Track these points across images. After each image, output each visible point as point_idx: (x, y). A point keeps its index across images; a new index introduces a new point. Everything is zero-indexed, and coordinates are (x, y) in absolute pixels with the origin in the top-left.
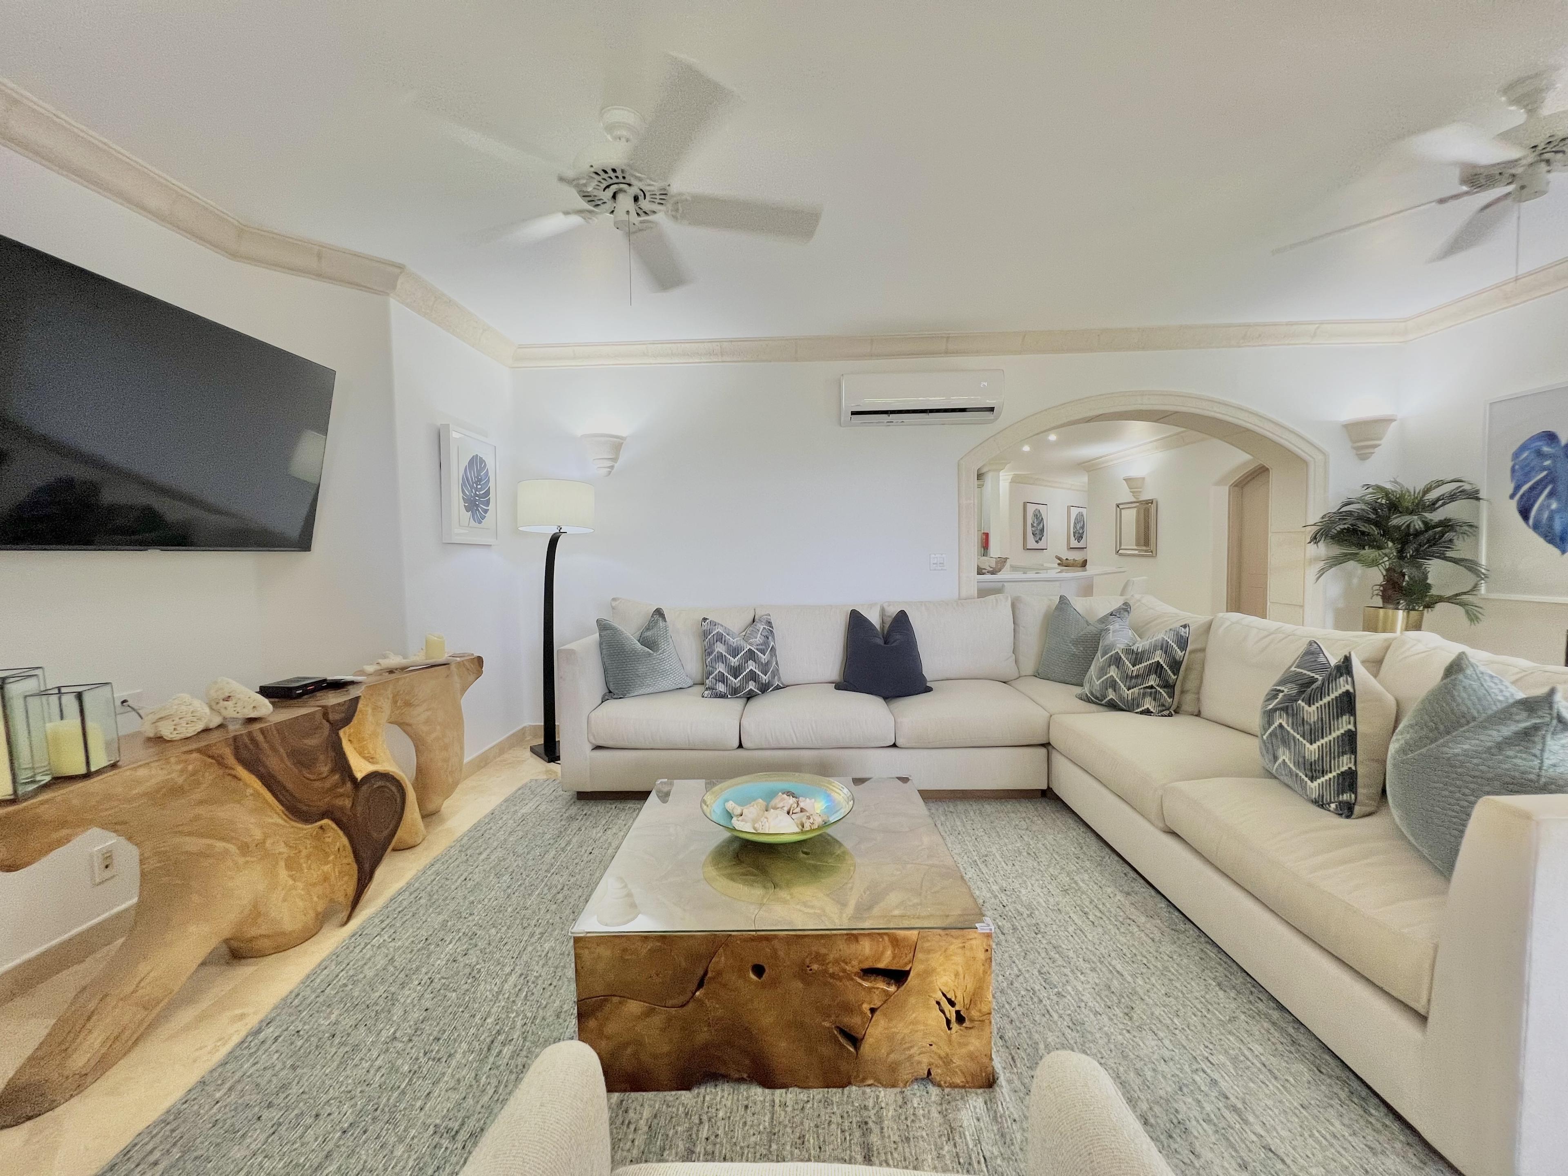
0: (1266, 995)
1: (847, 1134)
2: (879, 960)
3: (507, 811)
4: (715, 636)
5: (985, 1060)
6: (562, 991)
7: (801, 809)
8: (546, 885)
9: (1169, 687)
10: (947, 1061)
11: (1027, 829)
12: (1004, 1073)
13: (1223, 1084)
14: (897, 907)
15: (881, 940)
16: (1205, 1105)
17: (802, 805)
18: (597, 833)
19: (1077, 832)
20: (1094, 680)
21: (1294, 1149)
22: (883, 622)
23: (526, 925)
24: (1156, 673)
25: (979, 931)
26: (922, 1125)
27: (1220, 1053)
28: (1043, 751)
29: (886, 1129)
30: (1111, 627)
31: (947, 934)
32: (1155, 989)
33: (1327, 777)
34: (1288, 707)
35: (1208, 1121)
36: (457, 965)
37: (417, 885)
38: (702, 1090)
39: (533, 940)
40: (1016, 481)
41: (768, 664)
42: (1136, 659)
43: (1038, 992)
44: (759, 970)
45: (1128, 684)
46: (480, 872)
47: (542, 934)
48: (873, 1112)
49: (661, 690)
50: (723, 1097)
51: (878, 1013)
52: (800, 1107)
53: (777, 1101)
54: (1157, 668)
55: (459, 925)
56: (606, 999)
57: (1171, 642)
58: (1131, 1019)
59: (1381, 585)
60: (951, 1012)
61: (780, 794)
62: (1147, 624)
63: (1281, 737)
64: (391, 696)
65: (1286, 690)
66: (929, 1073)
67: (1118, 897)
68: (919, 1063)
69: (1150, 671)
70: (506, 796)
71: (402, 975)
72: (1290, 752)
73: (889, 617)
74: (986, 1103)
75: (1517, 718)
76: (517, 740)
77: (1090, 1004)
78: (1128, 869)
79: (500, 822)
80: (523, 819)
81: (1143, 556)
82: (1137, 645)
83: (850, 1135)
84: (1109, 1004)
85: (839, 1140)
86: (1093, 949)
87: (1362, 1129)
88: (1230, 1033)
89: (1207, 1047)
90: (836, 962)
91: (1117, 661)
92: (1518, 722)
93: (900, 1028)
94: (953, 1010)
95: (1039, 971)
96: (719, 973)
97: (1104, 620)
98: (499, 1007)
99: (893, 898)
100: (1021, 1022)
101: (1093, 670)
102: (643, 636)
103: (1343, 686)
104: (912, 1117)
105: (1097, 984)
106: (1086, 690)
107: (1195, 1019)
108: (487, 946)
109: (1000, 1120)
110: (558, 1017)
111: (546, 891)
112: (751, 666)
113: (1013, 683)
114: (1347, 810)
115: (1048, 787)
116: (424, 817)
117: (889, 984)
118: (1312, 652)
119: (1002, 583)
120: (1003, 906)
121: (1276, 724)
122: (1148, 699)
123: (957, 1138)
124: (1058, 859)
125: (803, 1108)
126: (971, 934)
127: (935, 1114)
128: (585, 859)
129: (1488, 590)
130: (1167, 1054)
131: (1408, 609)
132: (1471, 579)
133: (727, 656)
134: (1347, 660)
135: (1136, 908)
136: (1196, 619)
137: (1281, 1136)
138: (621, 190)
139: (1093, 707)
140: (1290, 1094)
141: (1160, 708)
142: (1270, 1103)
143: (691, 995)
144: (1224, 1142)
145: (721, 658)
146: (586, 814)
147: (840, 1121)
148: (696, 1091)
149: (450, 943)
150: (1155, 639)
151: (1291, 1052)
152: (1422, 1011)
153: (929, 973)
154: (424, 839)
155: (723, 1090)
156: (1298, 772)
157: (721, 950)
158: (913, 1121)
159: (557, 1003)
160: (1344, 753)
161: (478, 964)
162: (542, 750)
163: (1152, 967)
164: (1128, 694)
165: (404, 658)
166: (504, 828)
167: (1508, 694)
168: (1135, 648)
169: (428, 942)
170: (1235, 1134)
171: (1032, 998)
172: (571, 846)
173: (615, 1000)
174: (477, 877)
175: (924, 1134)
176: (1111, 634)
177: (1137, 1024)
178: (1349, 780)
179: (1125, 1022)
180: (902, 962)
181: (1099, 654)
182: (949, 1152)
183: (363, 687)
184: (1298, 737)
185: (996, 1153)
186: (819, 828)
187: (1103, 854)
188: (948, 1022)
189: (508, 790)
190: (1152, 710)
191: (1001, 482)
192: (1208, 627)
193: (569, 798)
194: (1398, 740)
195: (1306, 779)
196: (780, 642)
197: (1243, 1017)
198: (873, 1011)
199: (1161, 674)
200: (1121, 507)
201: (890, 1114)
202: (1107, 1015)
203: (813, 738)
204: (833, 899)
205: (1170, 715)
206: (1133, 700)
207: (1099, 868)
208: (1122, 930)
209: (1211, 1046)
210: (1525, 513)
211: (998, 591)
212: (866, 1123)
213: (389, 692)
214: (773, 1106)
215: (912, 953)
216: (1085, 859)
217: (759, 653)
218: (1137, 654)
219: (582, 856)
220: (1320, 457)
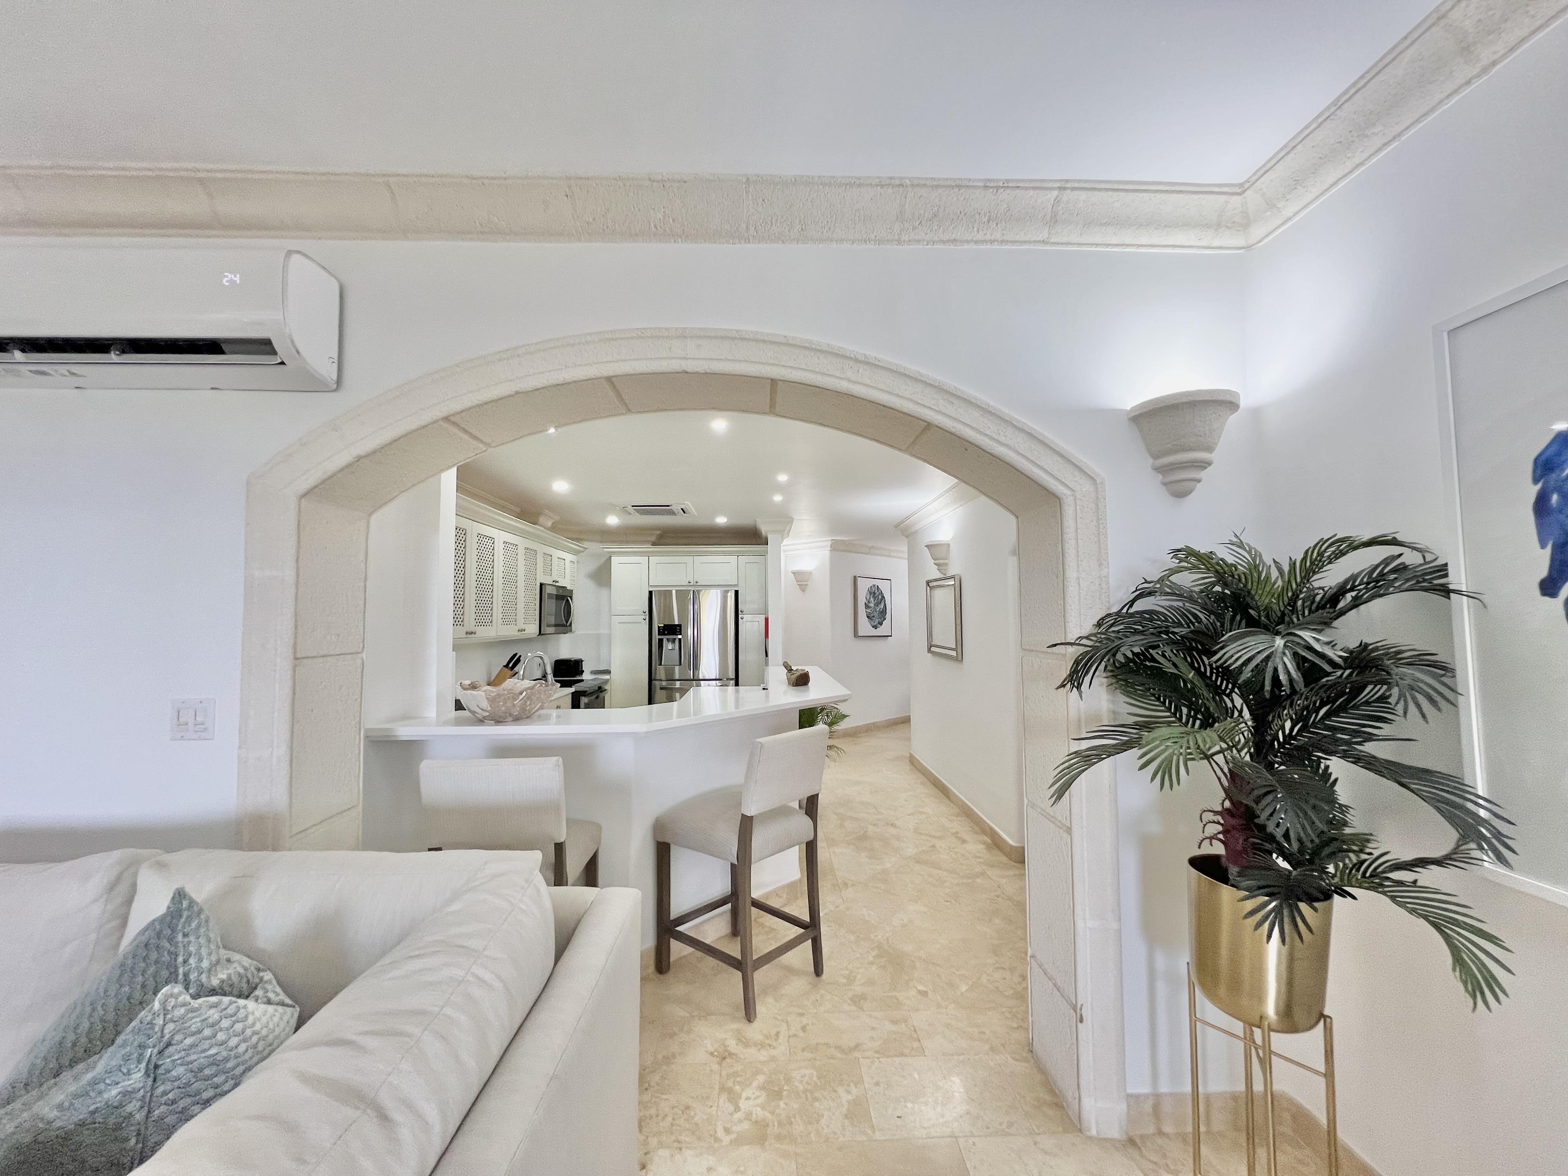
81: (951, 658)
200: (931, 584)
220: (1083, 487)
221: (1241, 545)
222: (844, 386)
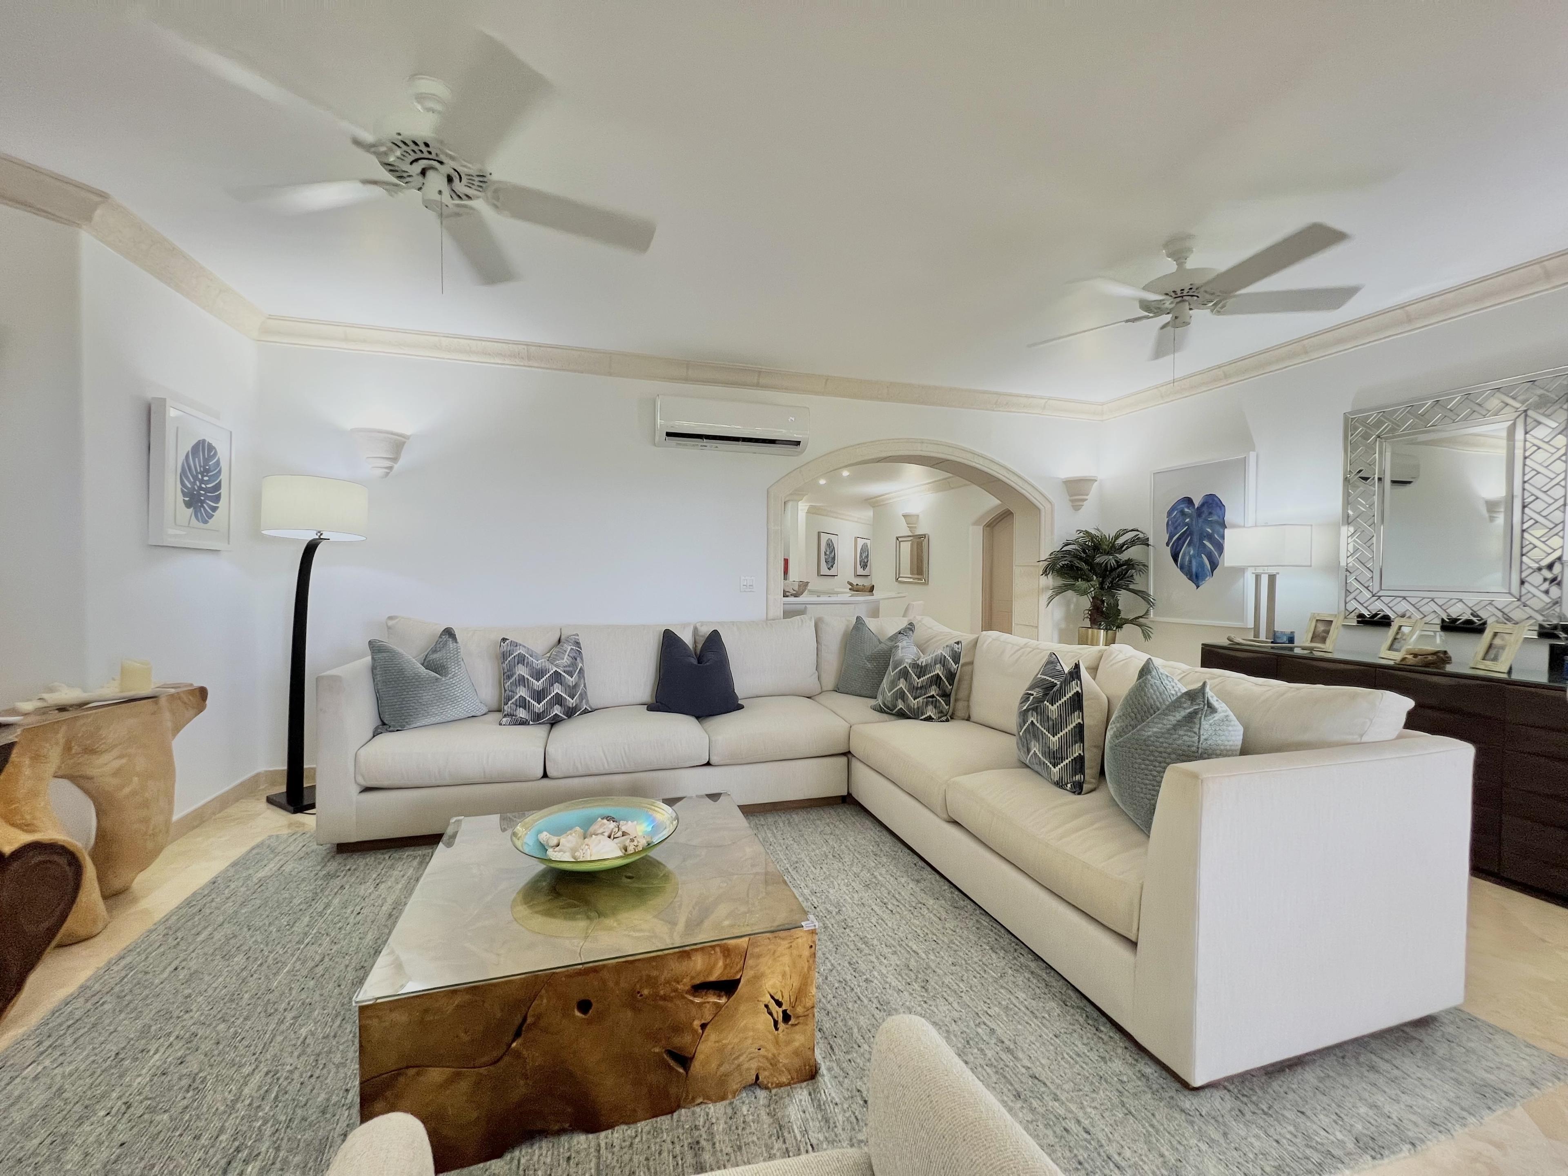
0: (1027, 950)
1: (679, 1158)
2: (710, 973)
3: (237, 877)
4: (517, 658)
5: (809, 1053)
6: (328, 1081)
7: (623, 832)
8: (299, 959)
9: (946, 695)
10: (773, 1062)
11: (831, 834)
12: (824, 1062)
13: (999, 1031)
14: (727, 918)
15: (713, 952)
16: (987, 1051)
17: (624, 828)
18: (366, 890)
19: (873, 833)
20: (886, 692)
21: (1051, 1072)
22: (695, 642)
23: (272, 1011)
24: (936, 685)
25: (805, 929)
26: (753, 1130)
27: (996, 1005)
28: (844, 760)
29: (717, 1144)
30: (900, 644)
31: (775, 937)
32: (944, 961)
33: (1064, 763)
34: (1037, 707)
35: (990, 1065)
36: (169, 1078)
37: (97, 987)
38: (517, 1153)
39: (283, 1027)
40: (812, 511)
41: (576, 686)
42: (920, 672)
43: (849, 982)
44: (584, 1006)
45: (914, 694)
46: (197, 957)
47: (295, 1018)
48: (703, 1130)
49: (449, 719)
50: (541, 1155)
51: (709, 1027)
52: (628, 1143)
53: (603, 1145)
54: (937, 680)
55: (168, 1028)
56: (399, 1072)
57: (947, 657)
58: (926, 990)
59: (1089, 610)
60: (778, 1012)
61: (600, 819)
62: (927, 642)
63: (1032, 732)
64: (62, 741)
65: (1035, 694)
66: (757, 1078)
67: (911, 885)
68: (748, 1069)
69: (931, 682)
70: (235, 858)
71: (78, 1108)
72: (1039, 744)
73: (702, 636)
74: (810, 1094)
75: (1185, 705)
76: (247, 790)
77: (893, 984)
78: (917, 859)
79: (226, 891)
80: (261, 883)
81: (916, 583)
82: (921, 660)
83: (682, 1160)
84: (909, 980)
85: (671, 1168)
86: (893, 935)
87: (1096, 1044)
88: (1002, 987)
89: (985, 1002)
90: (668, 982)
91: (904, 674)
92: (1185, 709)
93: (730, 1038)
94: (780, 1010)
95: (849, 963)
96: (539, 1017)
97: (894, 638)
98: (237, 1117)
99: (722, 910)
100: (836, 1012)
101: (885, 683)
102: (427, 660)
103: (1074, 688)
104: (743, 1125)
105: (898, 966)
106: (879, 701)
107: (976, 980)
108: (214, 1047)
109: (823, 1107)
110: (324, 1112)
111: (298, 966)
112: (557, 689)
113: (817, 698)
114: (1078, 789)
115: (848, 792)
116: (105, 897)
117: (720, 996)
118: (1052, 662)
119: (804, 606)
120: (815, 907)
121: (1029, 722)
122: (930, 707)
123: (786, 1134)
124: (859, 857)
125: (631, 1145)
126: (797, 932)
127: (764, 1117)
128: (351, 920)
129: (1155, 615)
130: (956, 1015)
131: (1107, 629)
132: (1144, 605)
133: (530, 678)
134: (1077, 666)
135: (925, 893)
136: (967, 637)
137: (1041, 1064)
138: (432, 168)
139: (885, 716)
140: (1047, 1028)
141: (940, 715)
142: (1033, 1039)
143: (505, 1047)
144: (1003, 1080)
145: (522, 681)
146: (349, 870)
147: (671, 1147)
148: (509, 1157)
149: (155, 1054)
150: (935, 654)
151: (1045, 994)
152: (1134, 939)
153: (758, 977)
154: (105, 927)
155: (541, 1148)
156: (1045, 760)
157: (543, 991)
158: (743, 1129)
159: (323, 1096)
160: (1076, 742)
161: (201, 1071)
162: (283, 800)
163: (940, 942)
164: (914, 703)
165: (85, 692)
166: (233, 898)
167: (1177, 689)
168: (919, 662)
169: (121, 1056)
170: (1010, 1072)
171: (844, 988)
172: (332, 909)
173: (412, 1072)
174: (193, 965)
175: (755, 1138)
176: (900, 651)
177: (932, 994)
178: (1079, 764)
179: (922, 994)
180: (733, 971)
181: (890, 668)
182: (779, 1149)
183: (19, 731)
184: (1045, 731)
185: (822, 1138)
186: (644, 850)
187: (896, 849)
188: (776, 1023)
189: (236, 853)
190: (933, 716)
191: (800, 512)
192: (975, 643)
193: (325, 853)
194: (1112, 728)
195: (1051, 766)
196: (591, 662)
197: (1010, 971)
198: (704, 1026)
199: (940, 684)
200: (900, 539)
201: (721, 1129)
202: (908, 991)
203: (626, 761)
204: (663, 920)
205: (947, 720)
206: (918, 708)
207: (894, 862)
208: (915, 914)
209: (988, 1001)
210: (1175, 557)
211: (802, 612)
212: (698, 1143)
213: (60, 735)
214: (599, 1151)
215: (743, 960)
216: (882, 855)
217: (566, 675)
218: (922, 667)
219: (347, 918)
220: (1048, 506)
221: (1098, 530)
222: (974, 464)
